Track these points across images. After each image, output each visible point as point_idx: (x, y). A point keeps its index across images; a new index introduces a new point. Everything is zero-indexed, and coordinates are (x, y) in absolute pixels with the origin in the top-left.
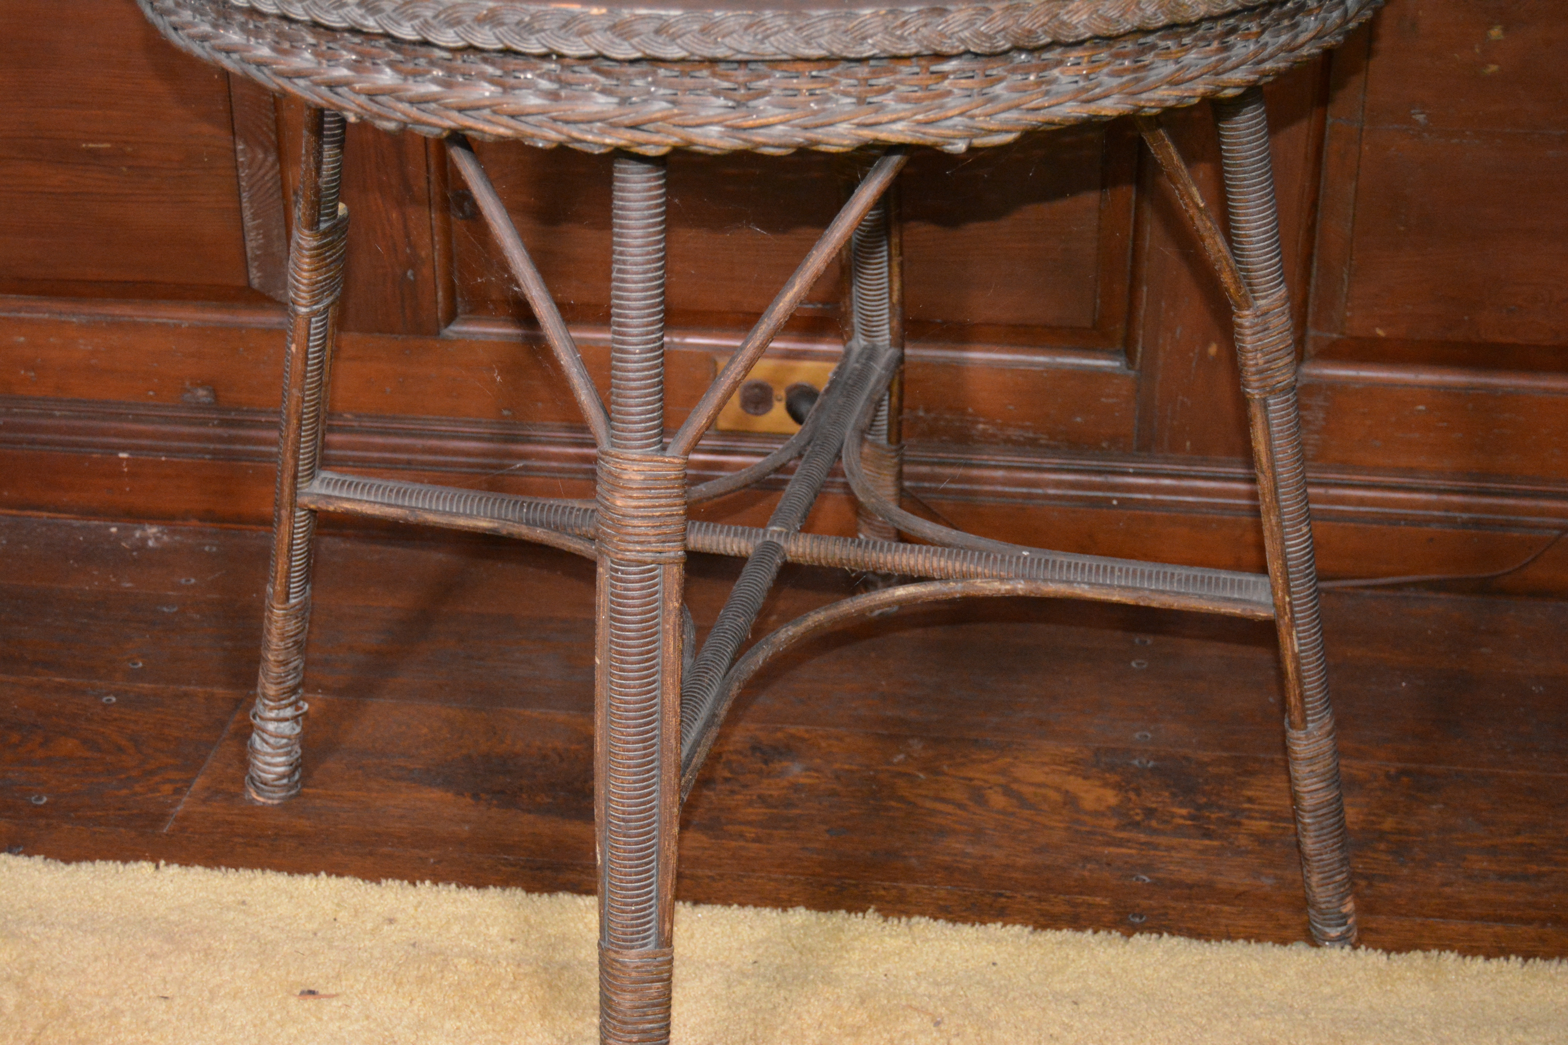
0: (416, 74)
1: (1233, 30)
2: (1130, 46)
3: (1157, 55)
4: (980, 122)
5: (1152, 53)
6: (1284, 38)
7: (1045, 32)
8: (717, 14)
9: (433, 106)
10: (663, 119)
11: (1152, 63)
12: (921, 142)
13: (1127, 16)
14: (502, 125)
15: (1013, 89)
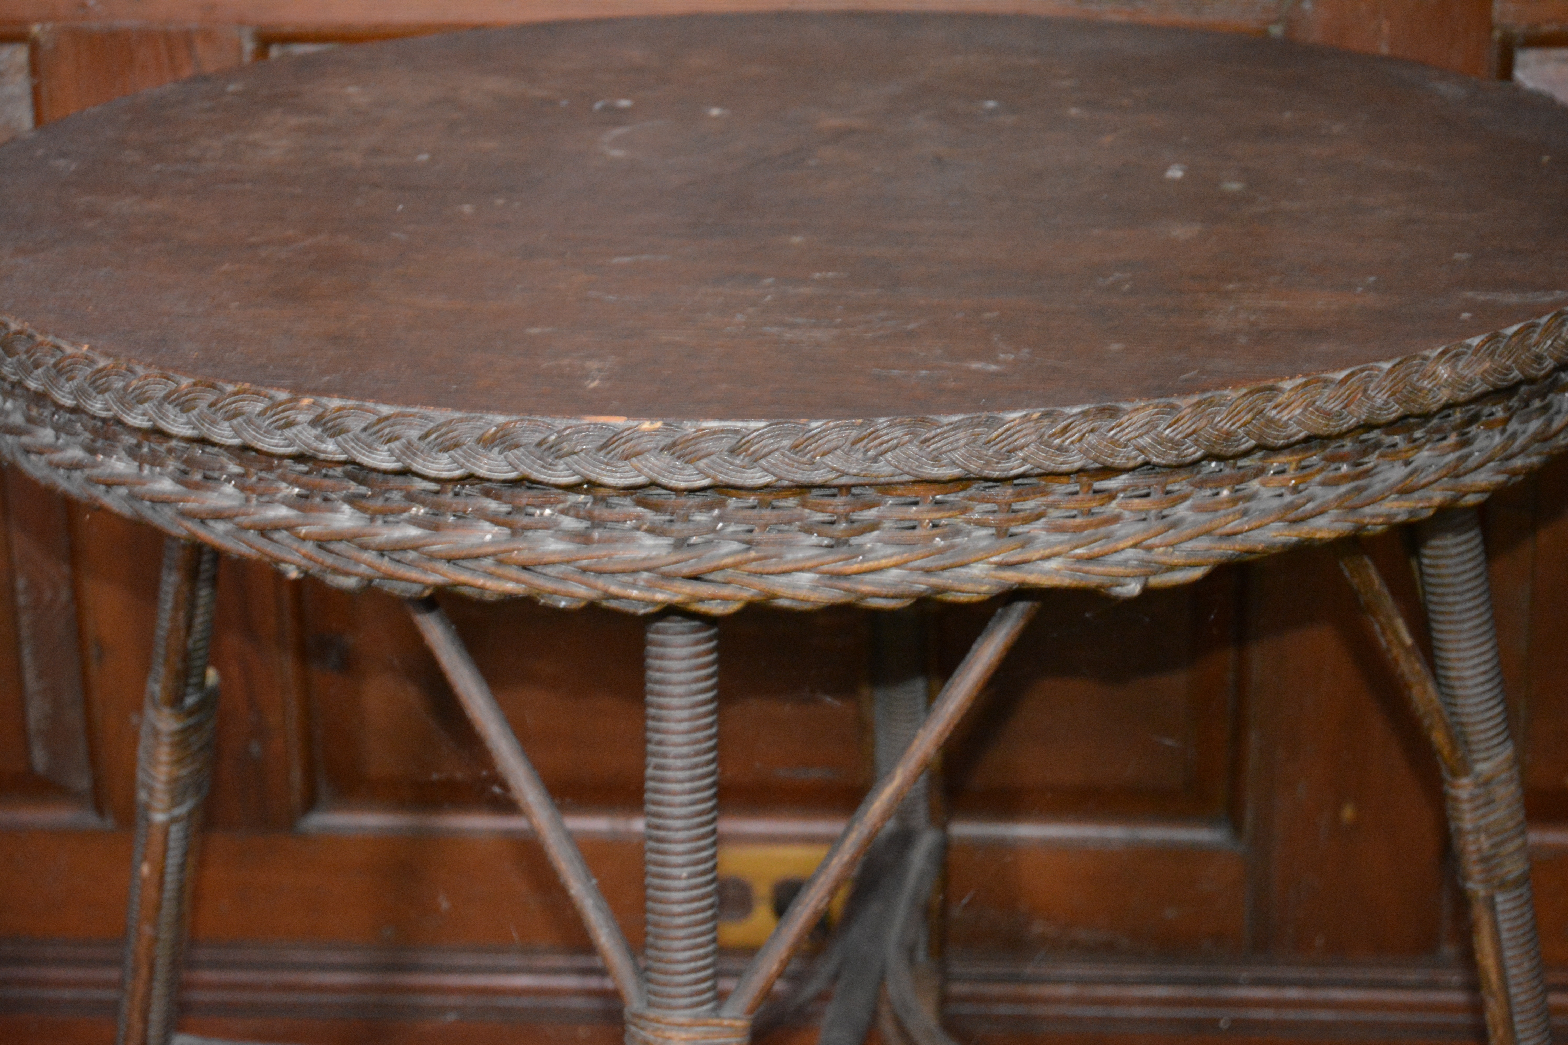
0: (387, 514)
1: (1474, 419)
2: (1348, 445)
3: (1382, 456)
4: (1159, 555)
5: (1377, 453)
6: (1534, 425)
7: (1248, 434)
8: (814, 425)
9: (412, 555)
10: (735, 566)
11: (1376, 466)
12: (1082, 584)
13: (1352, 407)
14: (510, 579)
15: (1198, 509)
